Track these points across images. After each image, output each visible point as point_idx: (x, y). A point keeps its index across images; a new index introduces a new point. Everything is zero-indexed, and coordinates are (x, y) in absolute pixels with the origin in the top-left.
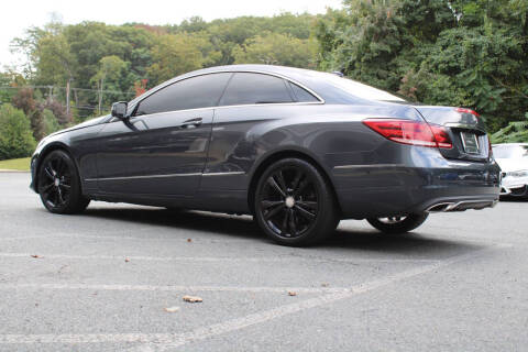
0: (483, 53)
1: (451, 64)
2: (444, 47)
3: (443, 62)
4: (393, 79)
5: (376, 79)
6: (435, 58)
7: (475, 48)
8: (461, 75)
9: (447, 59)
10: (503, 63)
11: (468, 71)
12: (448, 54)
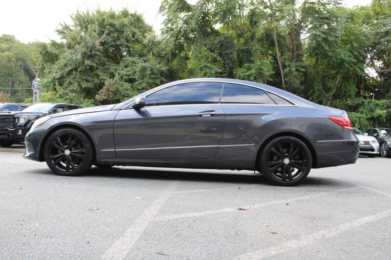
0: (148, 72)
1: (130, 77)
2: (126, 67)
3: (126, 75)
4: (97, 83)
5: (85, 82)
6: (121, 72)
7: (144, 69)
8: (136, 83)
9: (128, 73)
10: (158, 78)
11: (141, 81)
12: (128, 71)
